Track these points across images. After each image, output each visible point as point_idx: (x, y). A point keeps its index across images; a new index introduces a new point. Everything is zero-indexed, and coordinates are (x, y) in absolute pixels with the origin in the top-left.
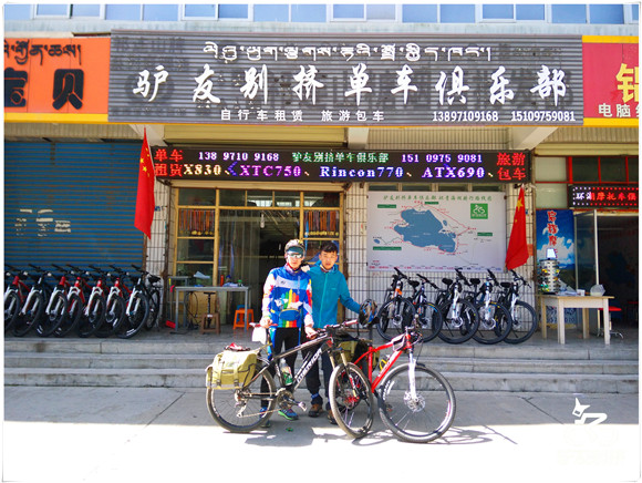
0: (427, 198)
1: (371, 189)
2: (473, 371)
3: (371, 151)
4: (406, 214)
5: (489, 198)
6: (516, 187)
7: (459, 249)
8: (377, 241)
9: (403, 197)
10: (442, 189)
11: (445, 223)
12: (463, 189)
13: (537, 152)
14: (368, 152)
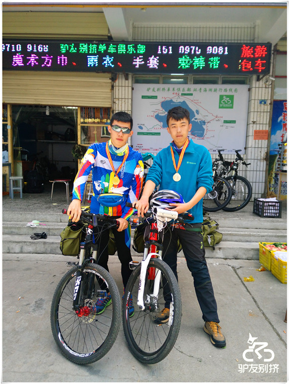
0: (183, 90)
3: (130, 43)
5: (236, 90)
7: (207, 134)
8: (141, 128)
9: (164, 89)
10: (196, 82)
11: (198, 112)
12: (214, 82)
14: (126, 43)
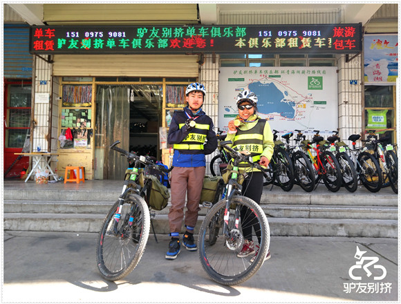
0: (271, 72)
1: (223, 65)
2: (309, 217)
4: (253, 86)
5: (324, 72)
6: (347, 60)
7: (298, 115)
8: (227, 110)
9: (251, 72)
10: (283, 65)
11: (286, 93)
12: (301, 65)
13: (365, 30)
